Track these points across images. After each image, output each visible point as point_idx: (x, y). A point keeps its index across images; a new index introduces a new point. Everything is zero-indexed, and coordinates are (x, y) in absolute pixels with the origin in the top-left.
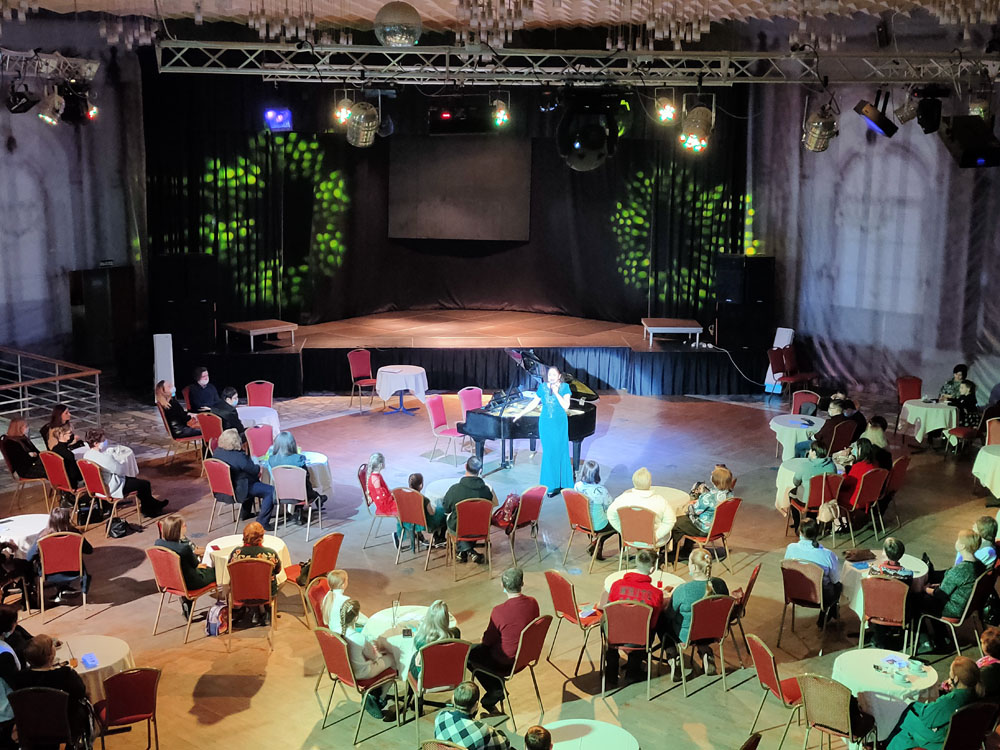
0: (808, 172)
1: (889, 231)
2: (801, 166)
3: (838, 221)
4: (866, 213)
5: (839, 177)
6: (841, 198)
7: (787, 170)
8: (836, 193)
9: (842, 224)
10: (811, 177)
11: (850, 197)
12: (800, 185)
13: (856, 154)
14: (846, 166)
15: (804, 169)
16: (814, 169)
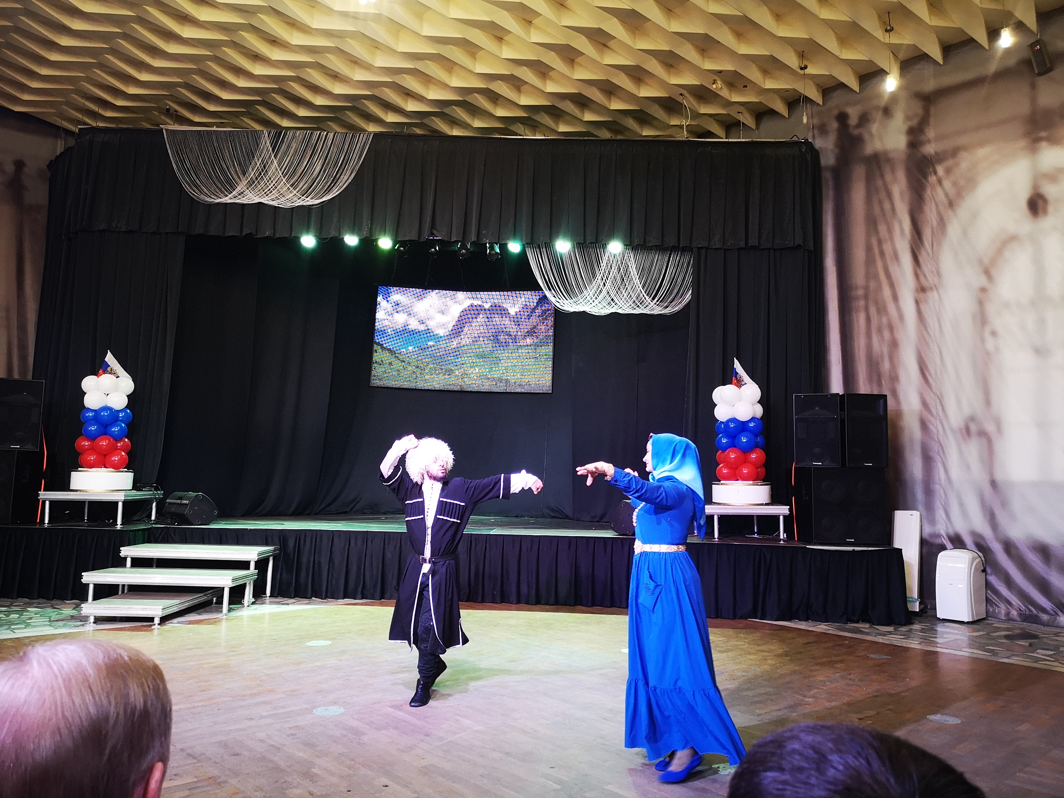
0: (931, 279)
2: (917, 276)
3: (990, 344)
4: (1042, 322)
5: (982, 281)
6: (991, 309)
7: (892, 285)
8: (981, 303)
9: (997, 349)
10: (935, 287)
11: (1007, 305)
12: (917, 302)
13: (1013, 238)
14: (994, 261)
15: (922, 278)
16: (939, 274)
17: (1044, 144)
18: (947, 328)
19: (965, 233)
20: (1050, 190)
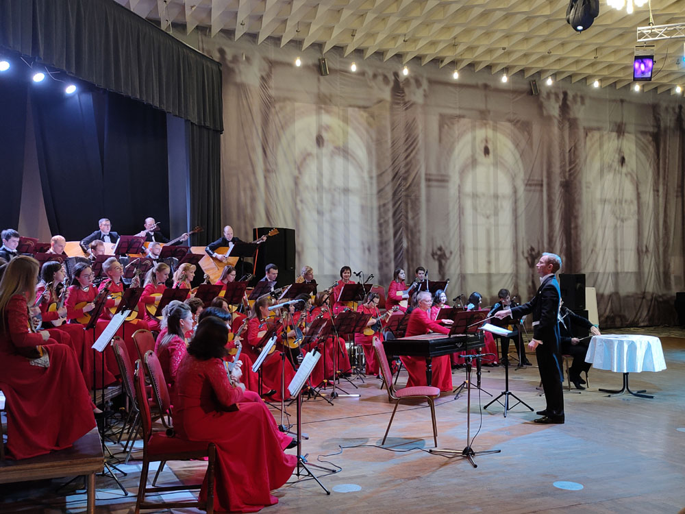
0: (272, 166)
1: (339, 213)
2: (265, 162)
3: (299, 206)
4: (321, 198)
5: (296, 173)
6: (301, 188)
7: (252, 165)
8: (296, 184)
9: (302, 208)
10: (274, 171)
11: (307, 187)
12: (265, 178)
13: (309, 154)
14: (302, 163)
15: (268, 164)
16: (276, 164)
17: (323, 111)
18: (280, 194)
19: (289, 145)
20: (325, 135)
